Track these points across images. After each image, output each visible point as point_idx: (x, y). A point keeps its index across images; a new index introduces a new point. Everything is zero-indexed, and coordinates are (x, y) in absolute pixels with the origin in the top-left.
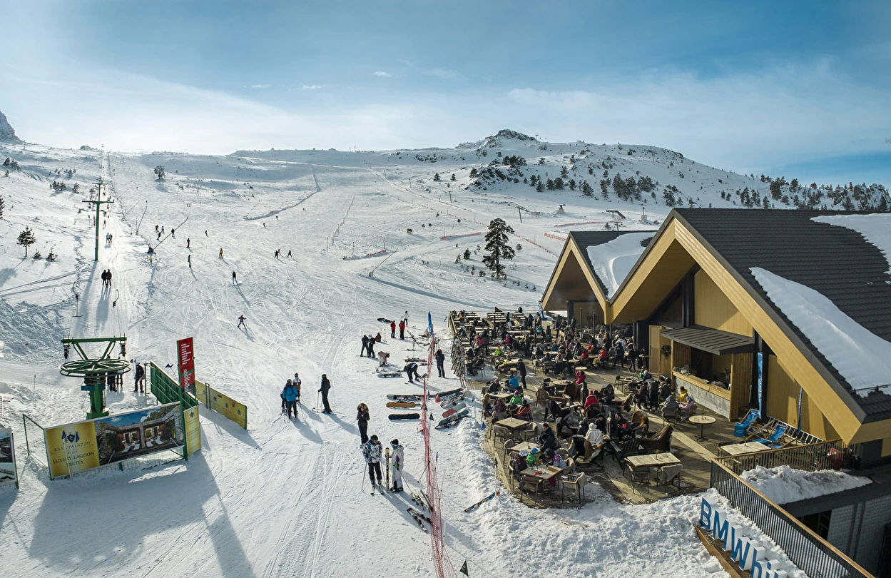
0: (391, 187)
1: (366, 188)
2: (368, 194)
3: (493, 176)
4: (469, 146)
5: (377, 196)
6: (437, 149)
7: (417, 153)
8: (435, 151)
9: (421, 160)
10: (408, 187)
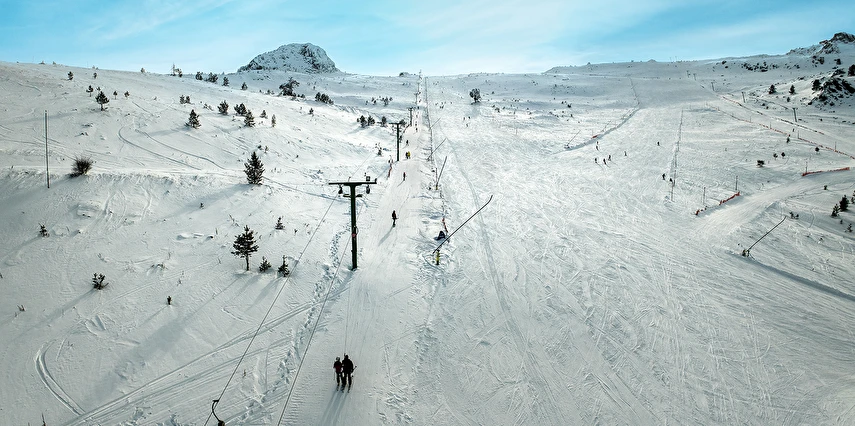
0: (722, 103)
1: (693, 103)
2: (697, 111)
3: (840, 89)
4: (802, 51)
5: (708, 113)
6: (766, 56)
7: (745, 60)
8: (765, 59)
9: (750, 69)
10: (741, 101)
